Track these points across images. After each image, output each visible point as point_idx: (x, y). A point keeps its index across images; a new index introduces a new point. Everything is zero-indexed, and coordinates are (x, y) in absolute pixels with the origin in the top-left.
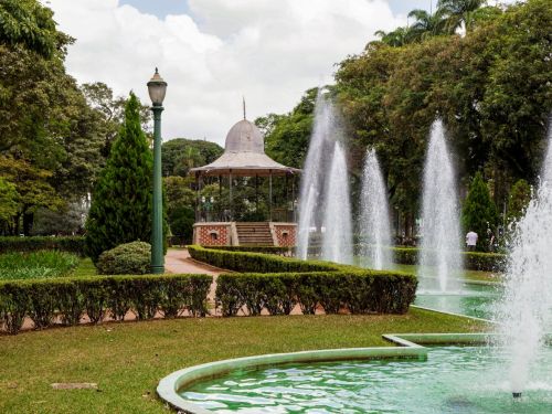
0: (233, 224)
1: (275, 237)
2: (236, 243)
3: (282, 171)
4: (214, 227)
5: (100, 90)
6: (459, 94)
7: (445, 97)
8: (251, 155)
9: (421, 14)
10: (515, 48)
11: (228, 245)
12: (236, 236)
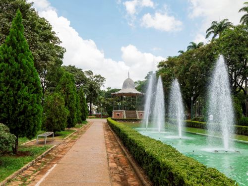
0: (124, 111)
1: (138, 116)
2: (125, 118)
3: (140, 94)
4: (118, 112)
5: (90, 73)
6: (202, 66)
7: (197, 67)
8: (130, 89)
9: (182, 52)
10: (224, 49)
11: (122, 118)
12: (125, 115)
